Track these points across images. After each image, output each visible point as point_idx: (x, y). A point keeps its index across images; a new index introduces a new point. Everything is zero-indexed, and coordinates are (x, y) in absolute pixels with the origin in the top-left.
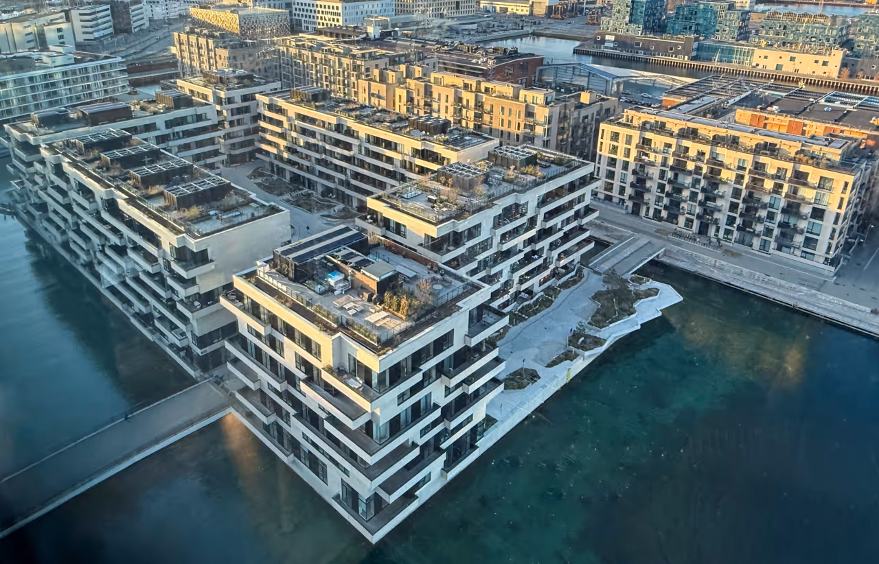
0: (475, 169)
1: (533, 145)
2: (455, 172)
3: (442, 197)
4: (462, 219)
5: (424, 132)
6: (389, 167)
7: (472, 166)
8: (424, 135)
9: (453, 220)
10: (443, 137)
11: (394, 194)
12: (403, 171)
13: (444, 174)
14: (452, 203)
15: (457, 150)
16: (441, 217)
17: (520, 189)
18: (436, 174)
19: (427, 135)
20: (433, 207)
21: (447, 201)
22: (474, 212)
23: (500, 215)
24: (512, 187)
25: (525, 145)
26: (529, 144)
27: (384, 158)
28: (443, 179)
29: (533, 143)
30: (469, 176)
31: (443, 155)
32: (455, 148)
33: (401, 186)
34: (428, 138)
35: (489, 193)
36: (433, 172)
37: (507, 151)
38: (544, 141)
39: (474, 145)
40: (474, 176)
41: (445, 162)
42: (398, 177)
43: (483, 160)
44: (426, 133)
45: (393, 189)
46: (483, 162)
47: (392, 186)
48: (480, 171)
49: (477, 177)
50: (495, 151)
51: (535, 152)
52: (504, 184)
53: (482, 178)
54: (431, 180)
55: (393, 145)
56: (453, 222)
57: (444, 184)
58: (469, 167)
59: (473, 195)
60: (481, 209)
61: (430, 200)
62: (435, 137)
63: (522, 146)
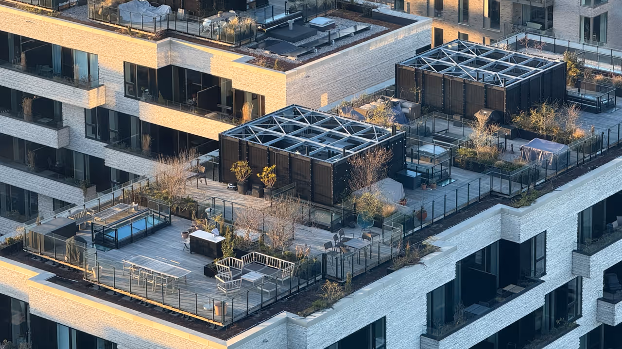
0: (354, 128)
1: (551, 34)
2: (284, 143)
3: (241, 233)
4: (318, 309)
5: (165, 9)
6: (46, 137)
7: (342, 116)
8: (168, 19)
9: (284, 315)
10: (234, 21)
11: (69, 230)
12: (96, 148)
13: (244, 151)
14: (277, 252)
15: (286, 67)
16: (241, 307)
17: (516, 189)
18: (215, 153)
19: (177, 19)
20: (210, 272)
21: (257, 245)
22: (360, 280)
23: (449, 286)
24: (486, 184)
25: (521, 36)
26: (535, 32)
27: (27, 105)
28: (240, 168)
29: (548, 27)
30: (331, 154)
31: (236, 86)
32: (278, 57)
33: (95, 203)
34: (181, 26)
35: (407, 210)
36: (203, 145)
37: (460, 59)
38: (587, 20)
39: (344, 43)
40: (352, 152)
41: (247, 111)
42: (79, 169)
43: (383, 94)
44: (174, 9)
45: (65, 214)
46: (379, 104)
47: (60, 205)
48: (370, 134)
49: (361, 154)
50: (420, 62)
51: (558, 59)
52: (460, 176)
53: (379, 159)
54: (200, 175)
55: (57, 60)
56: (287, 320)
57: (247, 188)
58: (331, 124)
59: (350, 220)
60: (383, 268)
61: (198, 247)
62: (206, 22)
63: (512, 40)
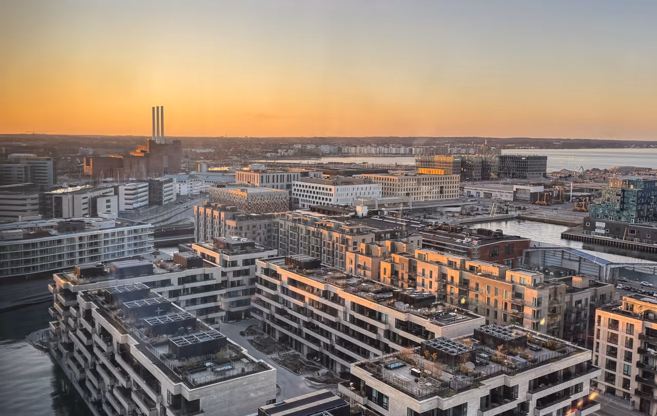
0: (461, 346)
1: (522, 326)
2: (440, 347)
3: (426, 371)
4: (447, 397)
5: (408, 305)
6: (373, 336)
7: (457, 342)
8: (408, 308)
9: (437, 397)
10: (427, 310)
11: (377, 363)
12: (386, 341)
13: (428, 348)
14: (436, 378)
15: (441, 325)
16: (425, 392)
17: (509, 370)
18: (420, 347)
19: (411, 308)
20: (416, 381)
21: (431, 375)
22: (460, 391)
23: (487, 396)
24: (500, 368)
25: (513, 325)
26: (517, 325)
27: (368, 326)
28: (427, 352)
29: (522, 324)
30: (453, 352)
31: (427, 329)
32: (439, 322)
33: (385, 356)
34: (412, 310)
35: (475, 372)
36: (417, 344)
37: (494, 330)
38: (534, 323)
39: (459, 321)
40: (460, 353)
41: (429, 336)
42: (381, 346)
43: (470, 337)
44: (410, 305)
45: (377, 358)
46: (468, 340)
47: (376, 355)
48: (465, 348)
49: (462, 354)
50: (481, 329)
51: (524, 334)
52: (493, 365)
53: (468, 355)
54: (415, 353)
55: (377, 315)
56: (438, 398)
57: (427, 359)
58: (454, 343)
59: (458, 372)
60: (468, 388)
61: (413, 373)
62: (419, 310)
63: (510, 326)
